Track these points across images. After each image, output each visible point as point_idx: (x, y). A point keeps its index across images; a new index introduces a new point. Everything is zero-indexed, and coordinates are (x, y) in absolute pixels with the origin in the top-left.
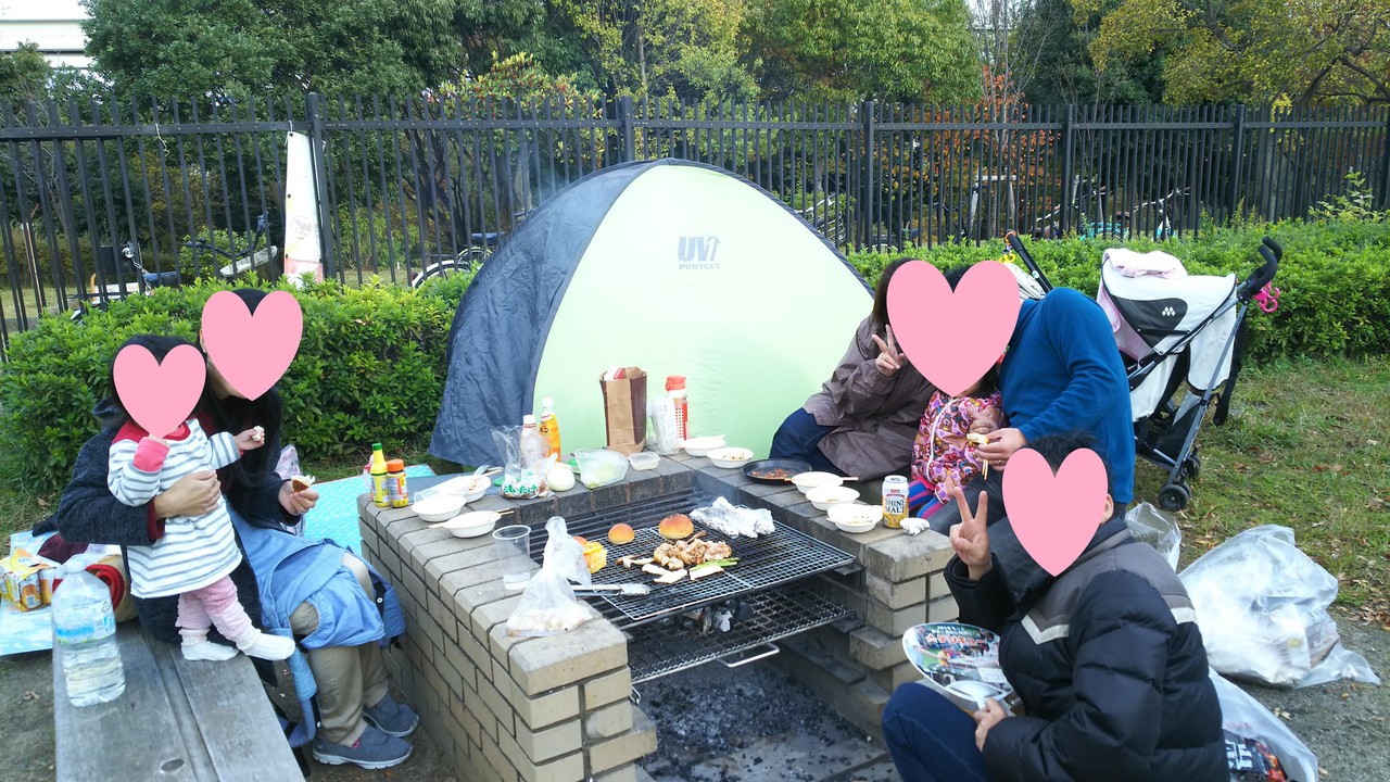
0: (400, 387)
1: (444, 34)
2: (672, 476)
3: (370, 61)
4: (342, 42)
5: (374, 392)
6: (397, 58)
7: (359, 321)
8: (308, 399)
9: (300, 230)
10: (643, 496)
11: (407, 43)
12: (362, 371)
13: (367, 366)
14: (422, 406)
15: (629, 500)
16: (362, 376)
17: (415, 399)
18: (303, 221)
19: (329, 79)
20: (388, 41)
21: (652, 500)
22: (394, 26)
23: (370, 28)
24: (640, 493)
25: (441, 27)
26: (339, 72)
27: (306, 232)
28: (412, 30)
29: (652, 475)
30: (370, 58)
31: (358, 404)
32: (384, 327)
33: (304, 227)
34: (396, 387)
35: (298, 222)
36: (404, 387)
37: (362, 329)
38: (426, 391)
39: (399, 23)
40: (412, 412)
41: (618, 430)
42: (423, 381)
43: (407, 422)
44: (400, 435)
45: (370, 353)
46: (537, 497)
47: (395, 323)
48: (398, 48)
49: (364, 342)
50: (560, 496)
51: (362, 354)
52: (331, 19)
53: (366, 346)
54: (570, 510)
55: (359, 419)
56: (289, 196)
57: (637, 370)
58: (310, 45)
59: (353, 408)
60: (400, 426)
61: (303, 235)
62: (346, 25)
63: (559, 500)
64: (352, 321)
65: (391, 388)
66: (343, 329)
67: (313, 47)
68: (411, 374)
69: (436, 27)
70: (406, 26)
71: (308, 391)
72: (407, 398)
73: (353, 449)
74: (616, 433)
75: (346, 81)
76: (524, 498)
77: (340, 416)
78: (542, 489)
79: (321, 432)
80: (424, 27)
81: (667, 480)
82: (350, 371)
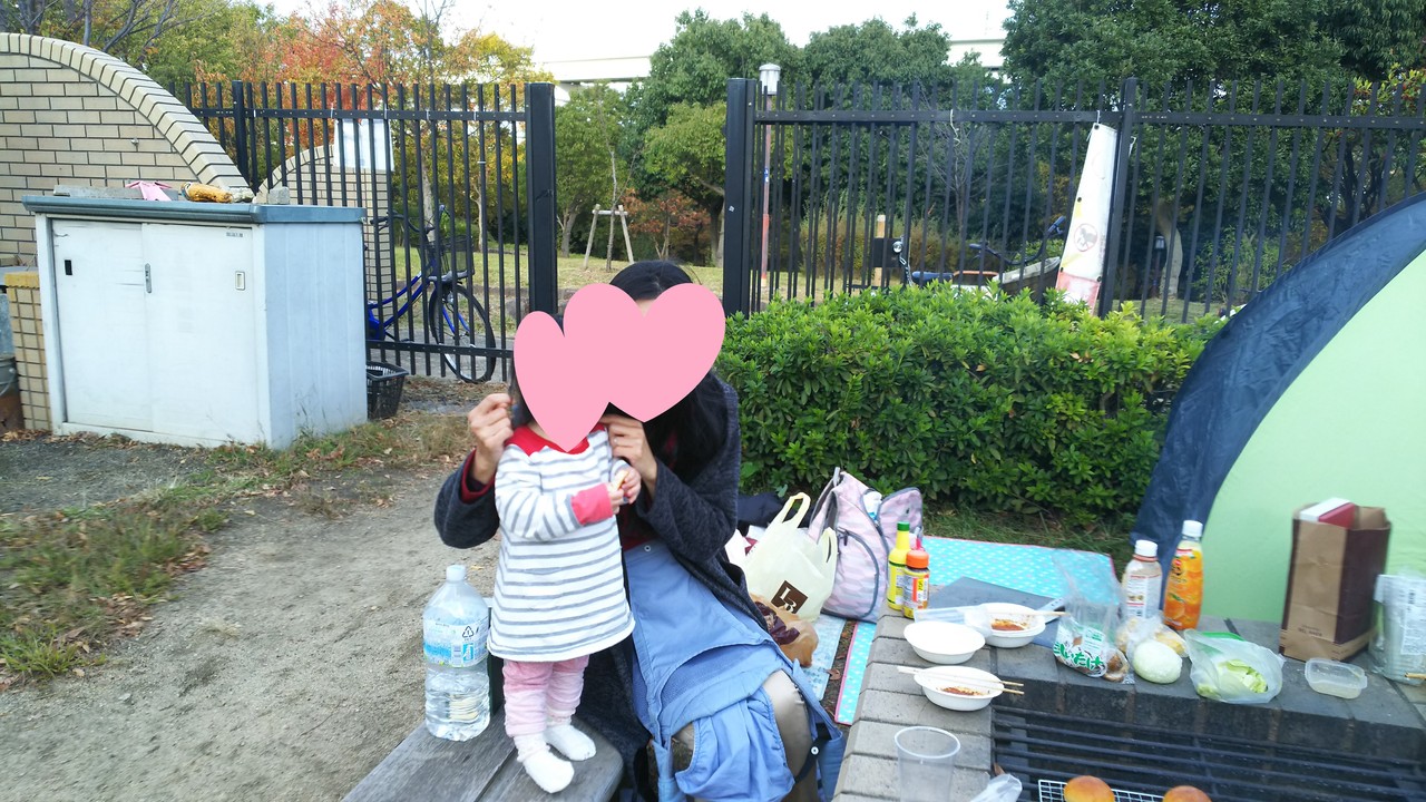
0: (1107, 448)
1: (1405, 29)
2: (1376, 727)
3: (1298, 62)
4: (1266, 41)
5: (1072, 447)
6: (1334, 59)
7: (1076, 356)
8: (988, 438)
9: (1083, 241)
10: (1304, 742)
11: (1352, 41)
12: (1064, 418)
13: (1069, 413)
14: (1130, 479)
15: (1272, 738)
16: (1062, 424)
17: (1122, 468)
18: (1089, 230)
19: (1243, 85)
20: (1327, 39)
21: (1318, 757)
22: (1338, 22)
23: (1307, 25)
24: (1297, 734)
25: (1402, 20)
26: (1258, 77)
27: (1090, 244)
28: (1363, 25)
29: (1338, 712)
30: (1298, 59)
31: (1050, 457)
32: (1104, 369)
33: (1088, 237)
34: (1103, 447)
35: (1083, 232)
36: (1112, 450)
37: (1076, 365)
38: (1138, 461)
39: (1348, 18)
40: (1116, 483)
41: (1306, 608)
42: (1138, 448)
43: (1105, 494)
44: (1094, 508)
45: (1081, 398)
46: (1103, 678)
47: (1120, 366)
48: (1338, 47)
49: (1074, 383)
50: (1142, 689)
51: (1071, 397)
52: (1259, 15)
53: (1077, 386)
54: (1154, 718)
55: (1048, 475)
56: (1080, 199)
57: (1381, 515)
58: (1228, 45)
59: (1044, 461)
60: (1093, 496)
61: (1085, 248)
62: (1277, 22)
63: (1139, 697)
64: (1066, 354)
65: (1096, 447)
66: (1051, 363)
67: (1230, 47)
68: (1124, 435)
69: (1396, 22)
70: (1355, 22)
71: (987, 428)
72: (1113, 464)
73: (1035, 510)
74: (1303, 614)
75: (1263, 86)
76: (1081, 671)
77: (1027, 467)
78: (1113, 667)
79: (998, 481)
80: (1379, 21)
81: (1364, 731)
82: (1047, 415)
